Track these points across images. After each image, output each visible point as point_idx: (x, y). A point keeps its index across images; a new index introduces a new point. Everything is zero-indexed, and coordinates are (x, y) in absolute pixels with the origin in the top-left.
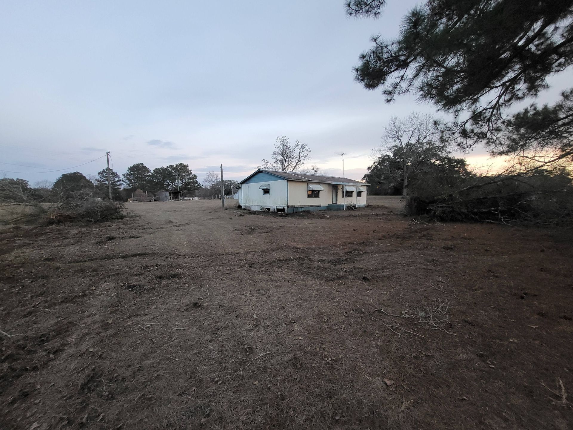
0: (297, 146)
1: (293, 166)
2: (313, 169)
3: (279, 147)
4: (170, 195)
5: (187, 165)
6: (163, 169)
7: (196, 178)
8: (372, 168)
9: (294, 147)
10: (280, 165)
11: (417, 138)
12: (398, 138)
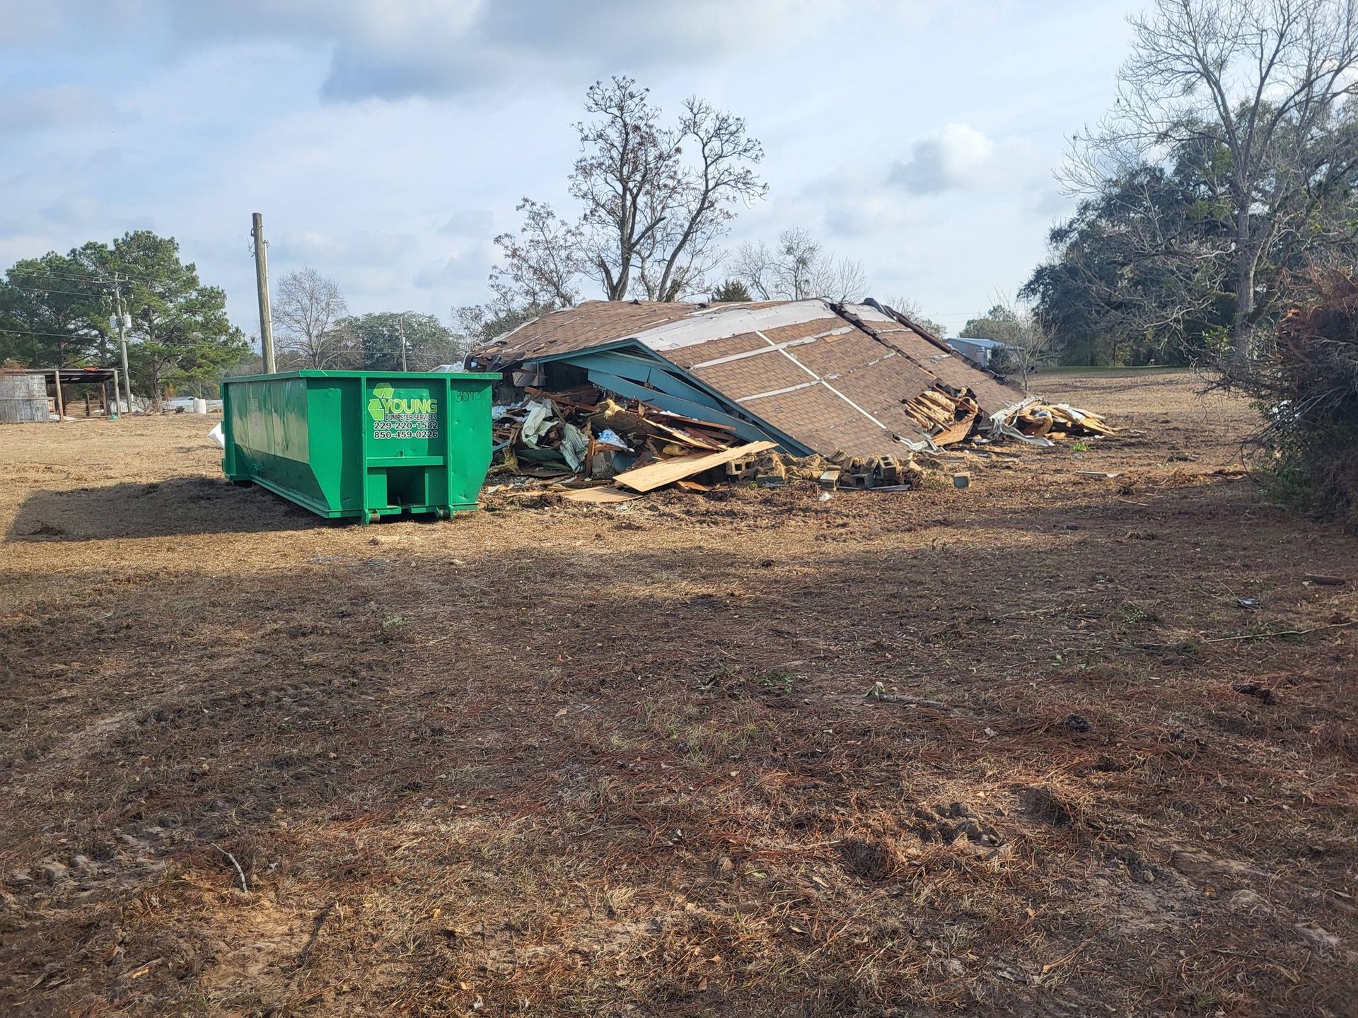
0: (691, 126)
1: (679, 230)
2: (790, 251)
3: (600, 136)
4: (52, 393)
5: (171, 241)
6: (53, 263)
7: (222, 306)
8: (1074, 236)
9: (677, 134)
10: (614, 232)
11: (1302, 73)
12: (1206, 75)
